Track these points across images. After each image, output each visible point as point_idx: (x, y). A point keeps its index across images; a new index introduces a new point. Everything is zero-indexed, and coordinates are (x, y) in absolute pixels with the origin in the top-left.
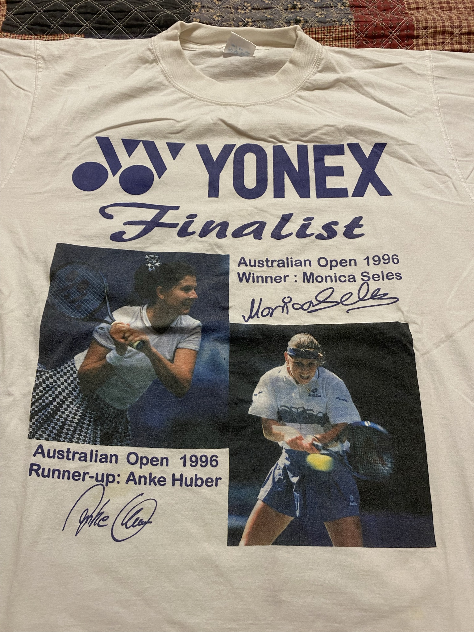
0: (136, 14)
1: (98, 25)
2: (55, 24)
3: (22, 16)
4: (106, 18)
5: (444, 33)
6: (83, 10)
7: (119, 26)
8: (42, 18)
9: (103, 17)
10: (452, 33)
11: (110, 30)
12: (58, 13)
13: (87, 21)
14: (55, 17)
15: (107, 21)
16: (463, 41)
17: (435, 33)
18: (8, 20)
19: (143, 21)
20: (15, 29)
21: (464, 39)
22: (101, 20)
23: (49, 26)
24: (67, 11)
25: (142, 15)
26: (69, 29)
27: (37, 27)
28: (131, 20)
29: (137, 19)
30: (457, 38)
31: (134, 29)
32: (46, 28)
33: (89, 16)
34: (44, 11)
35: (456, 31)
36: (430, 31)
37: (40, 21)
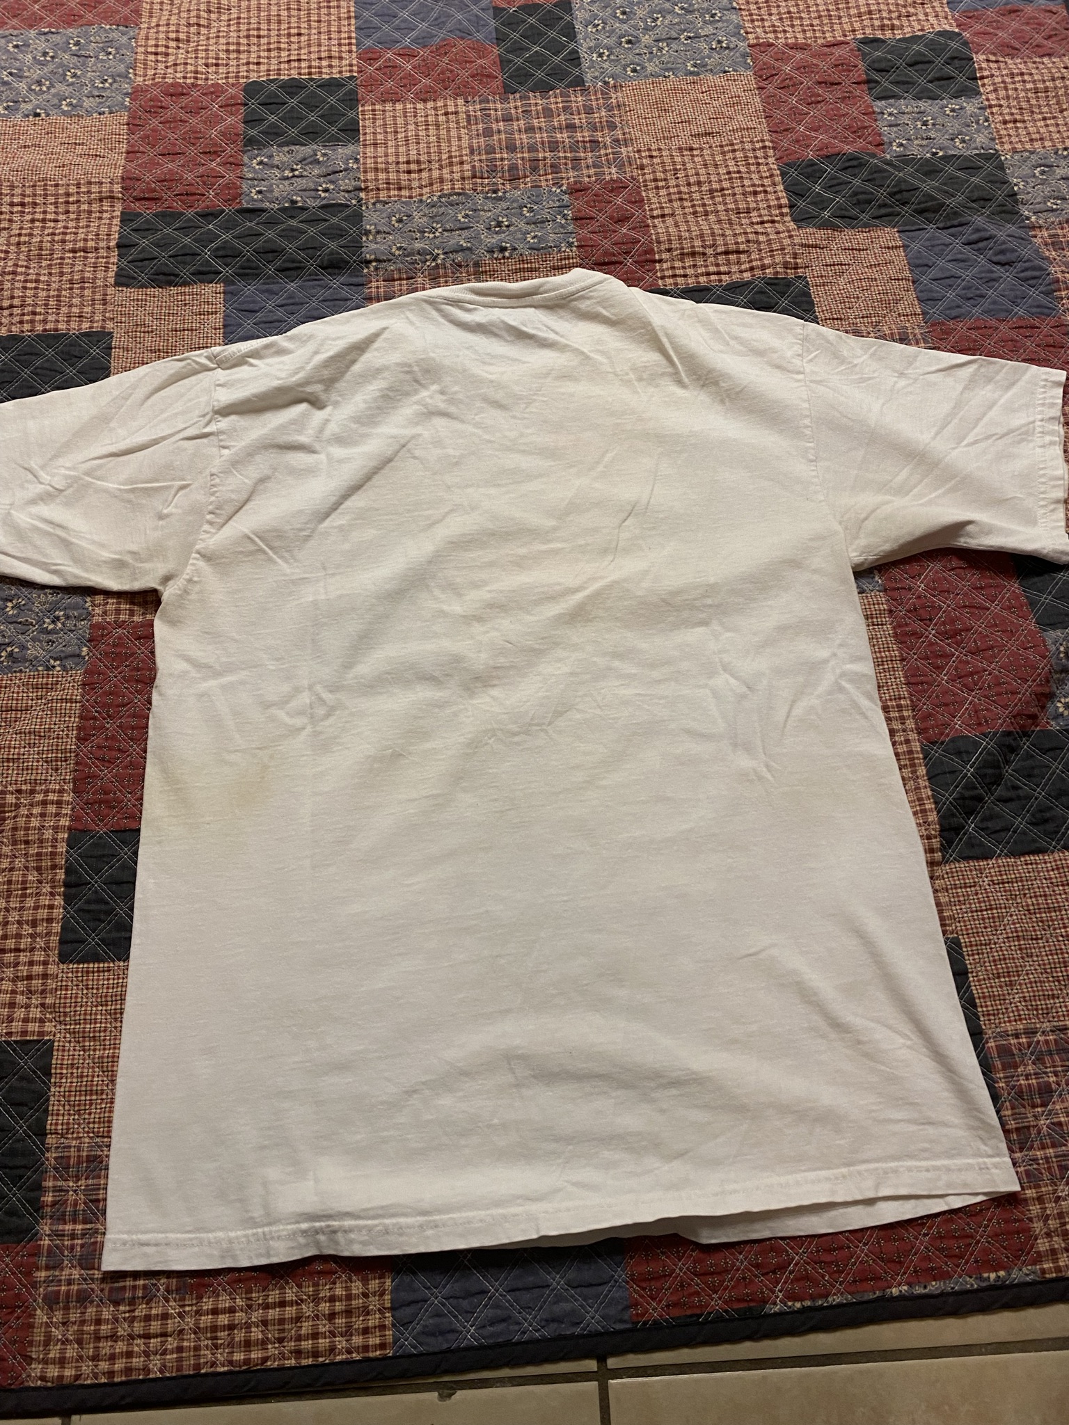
0: (291, 254)
1: (242, 271)
2: (185, 272)
3: (140, 264)
4: (253, 261)
5: (693, 254)
6: (220, 253)
7: (270, 270)
8: (167, 265)
9: (248, 260)
10: (704, 254)
11: (258, 275)
12: (188, 258)
13: (227, 266)
14: (184, 263)
15: (254, 265)
16: (721, 262)
17: (682, 254)
18: (122, 269)
19: (301, 262)
20: (132, 281)
21: (721, 259)
22: (245, 264)
23: (177, 276)
24: (199, 255)
25: (299, 255)
26: (204, 277)
27: (161, 277)
28: (284, 261)
29: (293, 261)
30: (712, 259)
31: (288, 273)
32: (172, 278)
33: (229, 260)
34: (170, 257)
35: (710, 251)
36: (675, 253)
37: (166, 270)
